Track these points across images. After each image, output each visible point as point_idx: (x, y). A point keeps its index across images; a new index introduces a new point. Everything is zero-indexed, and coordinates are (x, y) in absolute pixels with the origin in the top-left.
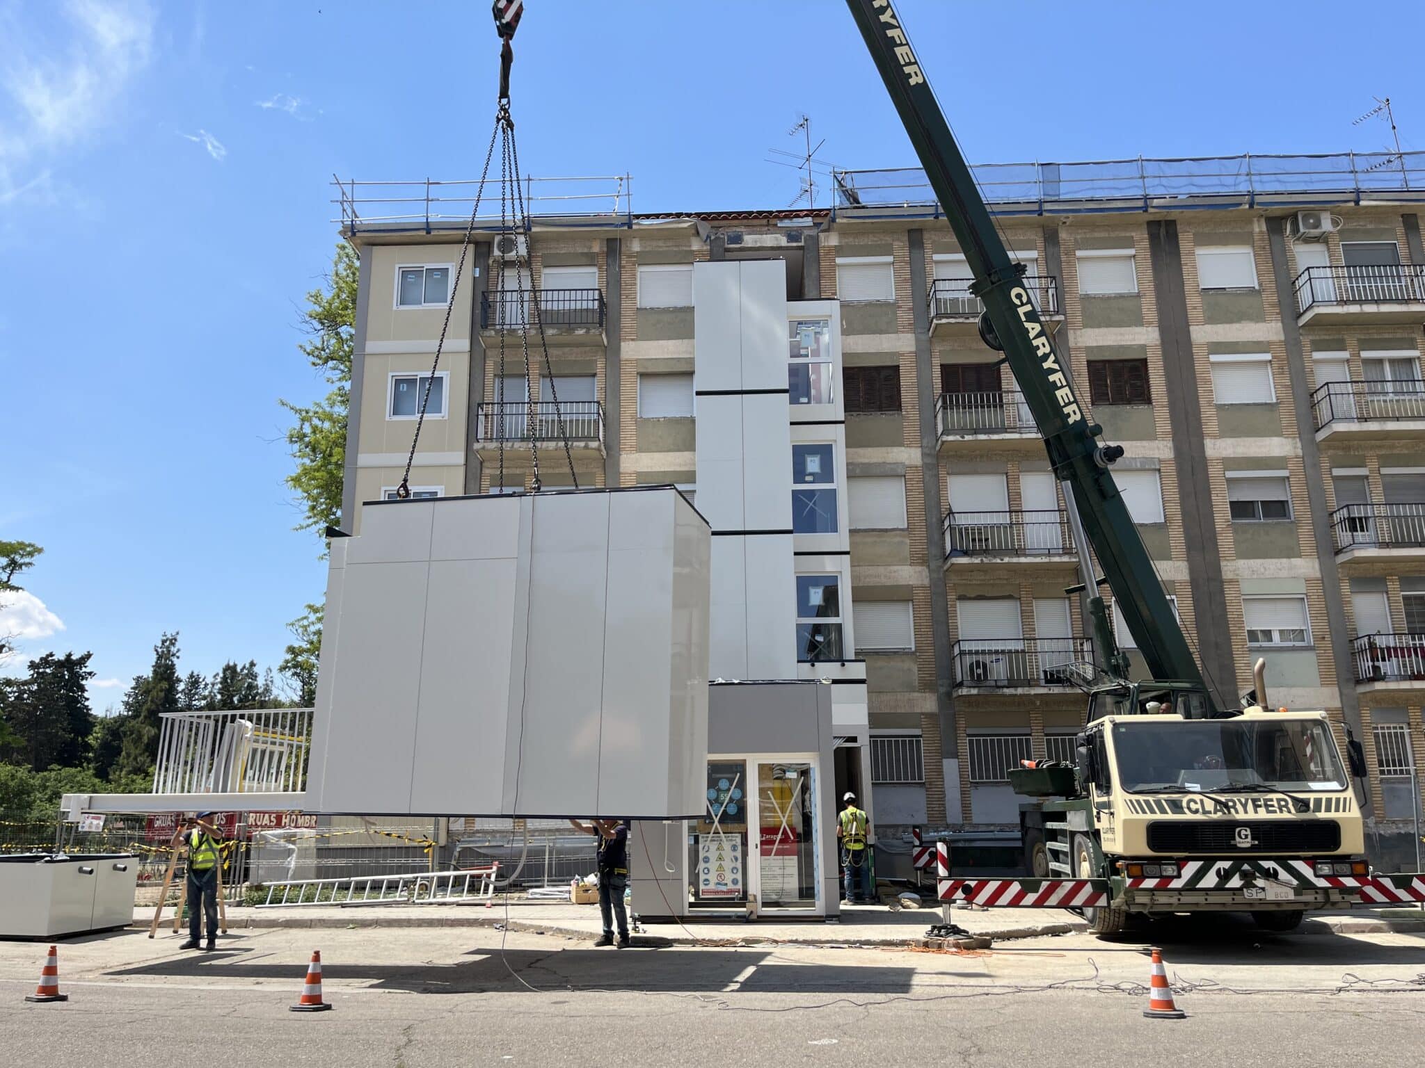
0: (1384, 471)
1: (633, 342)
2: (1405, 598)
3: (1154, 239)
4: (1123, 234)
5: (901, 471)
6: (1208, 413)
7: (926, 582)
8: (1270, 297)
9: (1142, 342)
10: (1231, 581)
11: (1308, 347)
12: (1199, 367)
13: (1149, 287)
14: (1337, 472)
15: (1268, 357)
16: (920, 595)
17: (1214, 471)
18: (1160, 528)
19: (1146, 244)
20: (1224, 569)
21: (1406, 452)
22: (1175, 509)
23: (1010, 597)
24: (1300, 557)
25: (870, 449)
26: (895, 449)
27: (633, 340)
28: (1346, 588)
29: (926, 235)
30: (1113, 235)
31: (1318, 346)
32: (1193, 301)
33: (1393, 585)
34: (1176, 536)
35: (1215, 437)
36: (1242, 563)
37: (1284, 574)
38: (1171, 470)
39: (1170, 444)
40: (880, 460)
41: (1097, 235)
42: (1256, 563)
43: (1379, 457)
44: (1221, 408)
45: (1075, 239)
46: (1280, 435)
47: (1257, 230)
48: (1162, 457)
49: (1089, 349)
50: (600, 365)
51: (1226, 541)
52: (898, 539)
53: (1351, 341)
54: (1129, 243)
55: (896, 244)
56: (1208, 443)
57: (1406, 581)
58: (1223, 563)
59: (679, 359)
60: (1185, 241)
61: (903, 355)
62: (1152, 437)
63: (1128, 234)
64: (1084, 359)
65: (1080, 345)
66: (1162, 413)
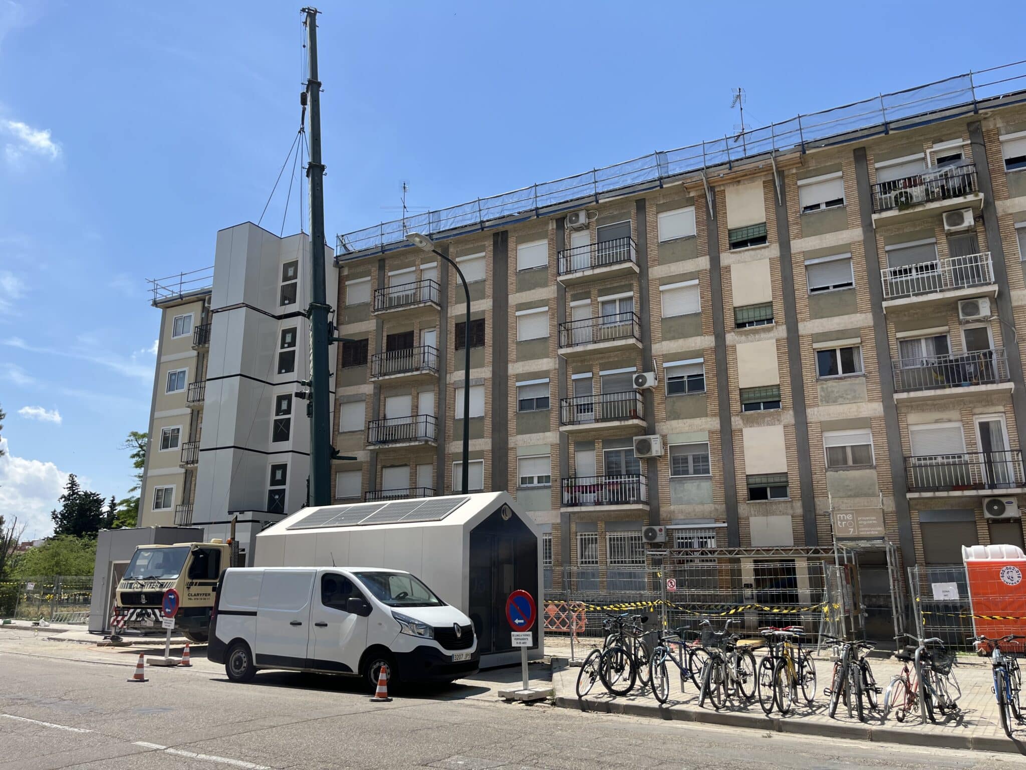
2: (605, 453)
3: (495, 244)
4: (480, 244)
5: (364, 398)
6: (512, 348)
7: (369, 459)
8: (553, 270)
10: (512, 448)
11: (569, 299)
12: (510, 320)
13: (490, 274)
14: (575, 376)
15: (546, 309)
16: (365, 467)
17: (511, 383)
18: (481, 419)
19: (491, 248)
20: (510, 441)
21: (616, 359)
22: (490, 407)
23: (405, 465)
24: (551, 431)
25: (352, 387)
26: (362, 386)
28: (572, 449)
29: (387, 262)
30: (476, 245)
31: (575, 298)
32: (512, 279)
33: (598, 445)
34: (488, 423)
35: (514, 362)
36: (519, 437)
37: (541, 442)
38: (489, 384)
40: (355, 393)
41: (468, 247)
42: (526, 437)
43: (600, 364)
44: (519, 343)
45: (457, 251)
46: (548, 357)
47: (551, 228)
48: (486, 377)
49: (456, 317)
51: (512, 425)
52: (359, 436)
53: (594, 292)
54: (482, 249)
55: (373, 269)
56: (510, 366)
57: (607, 442)
58: (509, 438)
60: (511, 244)
61: (370, 332)
62: (484, 365)
63: (483, 243)
64: (454, 323)
65: (453, 315)
66: (489, 350)
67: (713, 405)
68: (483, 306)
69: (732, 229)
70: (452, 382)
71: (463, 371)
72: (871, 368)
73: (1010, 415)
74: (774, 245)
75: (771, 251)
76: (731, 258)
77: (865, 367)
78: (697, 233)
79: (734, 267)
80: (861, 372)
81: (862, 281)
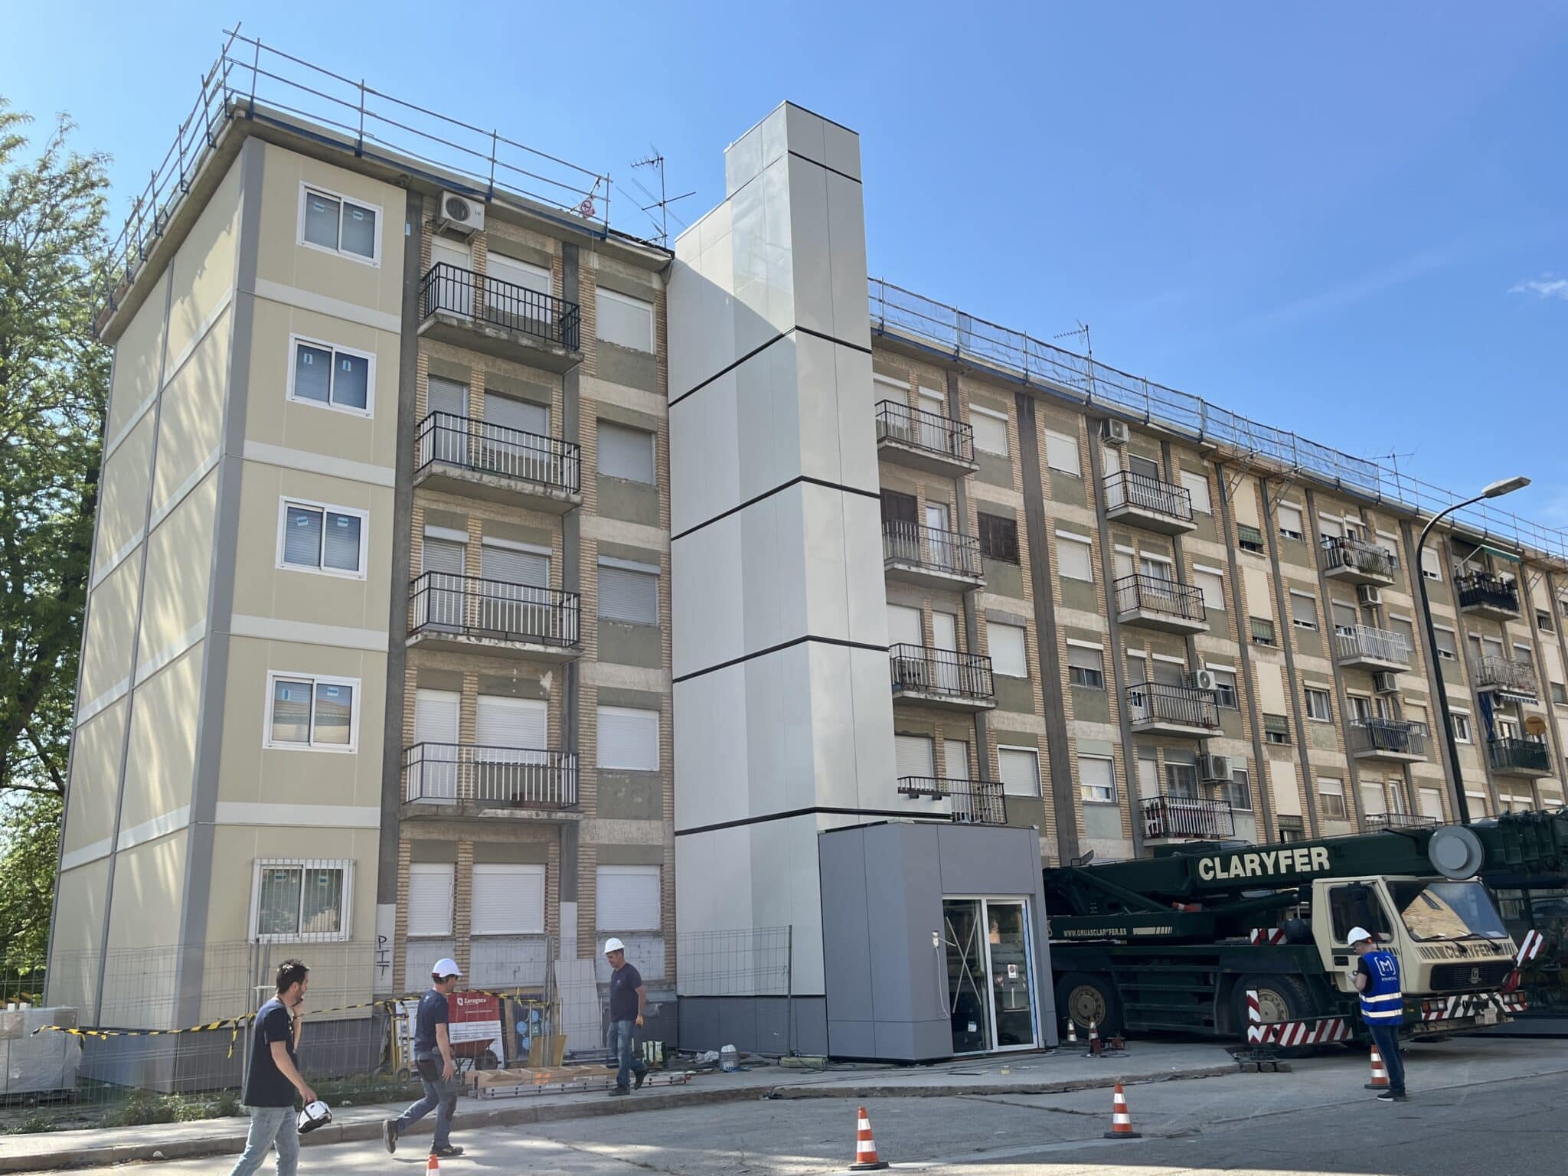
0: (1155, 656)
1: (593, 379)
2: (1166, 765)
3: (1020, 410)
4: (999, 398)
6: (1055, 582)
8: (1089, 488)
9: (1013, 506)
10: (1071, 739)
11: (1111, 540)
12: (1050, 539)
13: (1016, 454)
14: (1131, 652)
15: (1088, 540)
17: (1060, 636)
18: (1027, 682)
19: (1014, 413)
20: (1067, 727)
21: (1164, 641)
22: (1035, 666)
23: (925, 736)
24: (1110, 723)
27: (592, 376)
28: (1135, 755)
30: (994, 397)
31: (1119, 540)
32: (1044, 477)
33: (1162, 755)
34: (1037, 691)
35: (1059, 606)
36: (1077, 722)
37: (1101, 737)
38: (1032, 629)
39: (1032, 606)
41: (984, 393)
42: (1084, 724)
43: (1152, 644)
44: (1062, 578)
45: (968, 391)
46: (1097, 613)
47: (1081, 425)
48: (1027, 616)
49: (979, 502)
50: (556, 397)
51: (1068, 701)
53: (1138, 540)
54: (1004, 411)
56: (1056, 610)
57: (1166, 752)
58: (1066, 722)
59: (641, 414)
60: (1040, 421)
62: (1020, 596)
63: (1003, 400)
64: (975, 510)
65: (972, 496)
66: (1027, 575)
67: (1247, 730)
68: (1011, 500)
69: (1238, 524)
70: (983, 609)
71: (994, 596)
72: (1337, 718)
73: (1404, 784)
74: (1268, 560)
75: (1266, 565)
76: (1242, 558)
77: (1331, 716)
78: (1212, 513)
79: (1245, 569)
80: (1327, 720)
81: (1323, 628)
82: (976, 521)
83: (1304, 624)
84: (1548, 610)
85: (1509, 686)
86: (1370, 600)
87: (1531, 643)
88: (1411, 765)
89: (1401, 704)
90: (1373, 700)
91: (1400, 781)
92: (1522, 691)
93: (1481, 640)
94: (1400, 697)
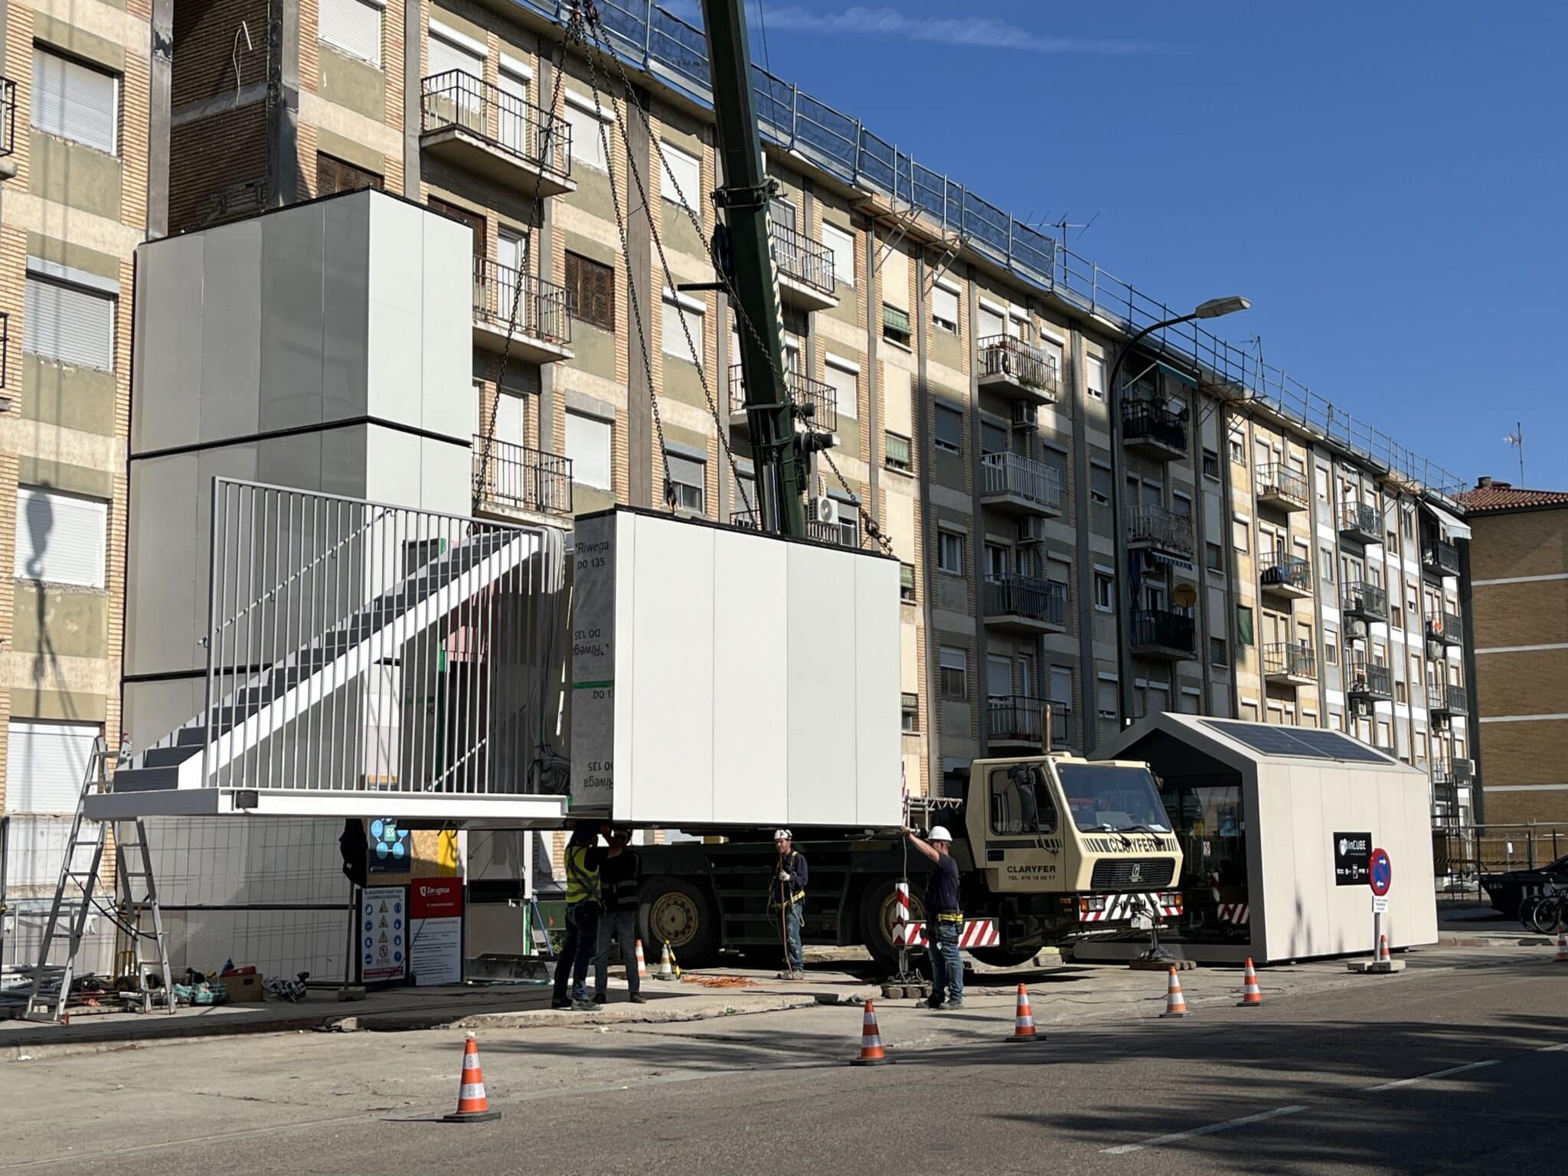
3: (630, 108)
6: (656, 362)
9: (611, 245)
12: (653, 299)
13: (621, 170)
15: (703, 306)
19: (624, 111)
22: (623, 477)
32: (656, 207)
38: (622, 423)
39: (625, 391)
44: (665, 356)
48: (618, 406)
49: (569, 235)
60: (654, 127)
61: (389, 161)
62: (611, 376)
64: (563, 246)
65: (560, 225)
66: (622, 346)
68: (608, 238)
69: (885, 304)
70: (562, 390)
71: (578, 373)
72: (971, 571)
73: (1035, 659)
74: (914, 356)
75: (911, 362)
76: (886, 351)
77: (964, 568)
78: (856, 285)
79: (887, 367)
80: (958, 572)
81: (968, 451)
82: (562, 262)
83: (947, 446)
84: (1215, 450)
85: (1163, 544)
86: (1026, 420)
87: (1193, 491)
88: (1046, 635)
89: (1044, 558)
90: (1013, 550)
91: (1031, 656)
92: (1177, 552)
93: (1140, 483)
94: (1043, 548)
